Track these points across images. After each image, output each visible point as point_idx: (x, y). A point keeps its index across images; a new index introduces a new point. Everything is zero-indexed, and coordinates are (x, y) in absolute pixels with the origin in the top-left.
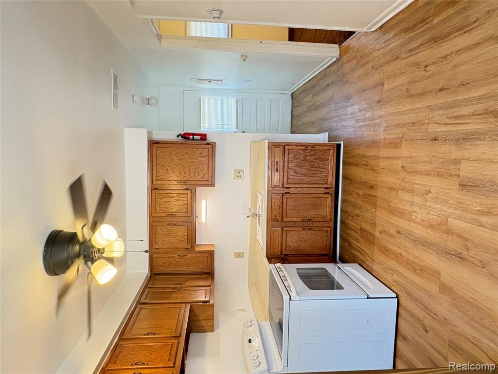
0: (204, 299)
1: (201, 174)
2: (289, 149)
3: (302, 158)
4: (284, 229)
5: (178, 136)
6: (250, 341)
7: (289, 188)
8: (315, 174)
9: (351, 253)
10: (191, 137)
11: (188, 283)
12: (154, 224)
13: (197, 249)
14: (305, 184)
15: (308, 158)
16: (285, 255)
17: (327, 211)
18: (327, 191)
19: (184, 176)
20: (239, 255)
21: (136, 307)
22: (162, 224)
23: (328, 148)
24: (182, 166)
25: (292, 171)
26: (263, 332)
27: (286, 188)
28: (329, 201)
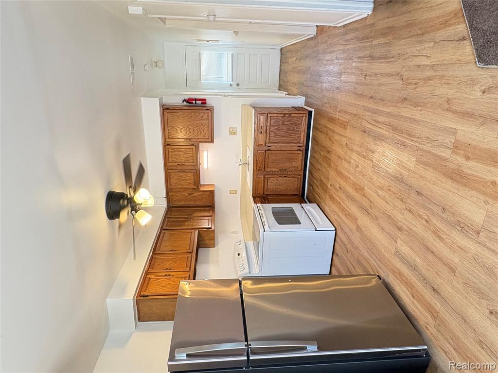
0: (208, 227)
1: (203, 134)
2: (271, 116)
3: (281, 124)
4: (266, 176)
5: (183, 101)
6: (239, 254)
7: (270, 146)
8: (290, 135)
9: (314, 195)
10: (194, 102)
11: (195, 214)
12: (168, 171)
13: (202, 189)
14: (283, 143)
15: (286, 123)
16: (266, 195)
17: (299, 163)
18: (299, 148)
19: (190, 134)
20: (233, 192)
21: (161, 232)
22: (174, 171)
23: (302, 115)
24: (188, 127)
25: (273, 133)
26: (248, 249)
27: (268, 146)
28: (301, 156)
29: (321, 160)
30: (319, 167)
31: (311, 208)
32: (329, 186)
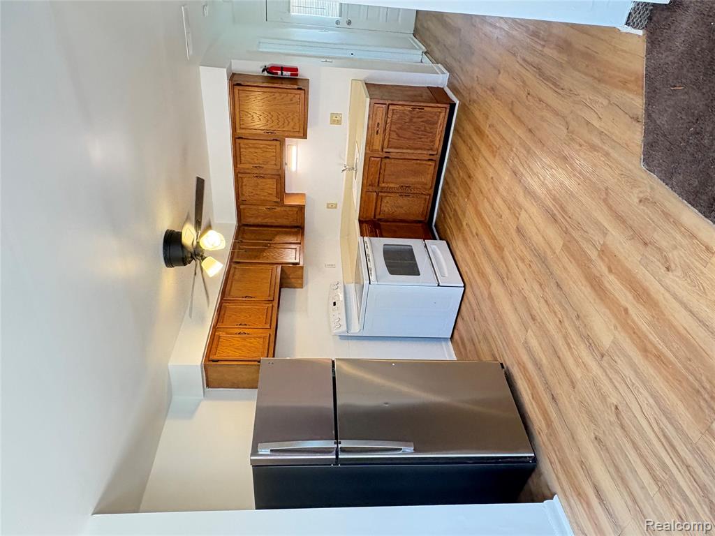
0: (293, 261)
1: (292, 124)
2: (393, 110)
3: (407, 120)
4: (380, 194)
5: (263, 71)
6: (335, 304)
7: (389, 152)
8: (421, 138)
9: (444, 226)
10: (280, 72)
11: (278, 239)
12: (239, 175)
13: (288, 202)
14: (407, 148)
15: (414, 120)
16: (379, 219)
17: (428, 178)
18: (431, 157)
19: (272, 124)
20: (332, 206)
21: (230, 266)
22: (248, 175)
23: (439, 110)
24: (270, 113)
25: (395, 134)
26: (348, 301)
27: (386, 152)
28: (432, 168)
29: (458, 182)
30: (456, 191)
31: (438, 248)
32: (464, 224)
